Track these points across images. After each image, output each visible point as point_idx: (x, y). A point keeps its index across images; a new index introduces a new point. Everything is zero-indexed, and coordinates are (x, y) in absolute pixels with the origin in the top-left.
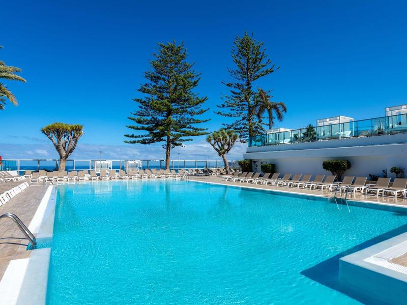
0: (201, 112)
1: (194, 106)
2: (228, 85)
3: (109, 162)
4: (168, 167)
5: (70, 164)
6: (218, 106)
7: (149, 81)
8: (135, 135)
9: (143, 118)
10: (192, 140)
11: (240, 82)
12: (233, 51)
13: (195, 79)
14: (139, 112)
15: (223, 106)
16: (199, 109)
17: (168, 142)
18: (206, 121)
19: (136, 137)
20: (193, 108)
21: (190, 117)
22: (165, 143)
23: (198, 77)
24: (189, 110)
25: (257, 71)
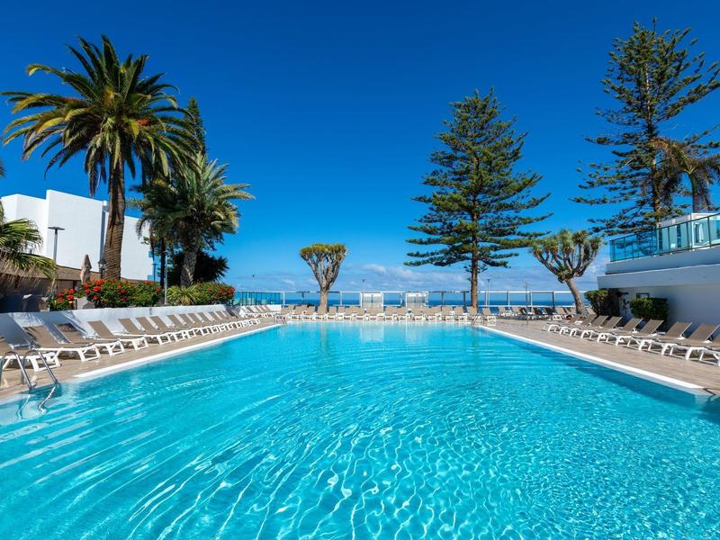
0: (535, 203)
1: (514, 194)
2: (601, 142)
3: (379, 295)
4: (475, 304)
5: (333, 297)
6: (580, 186)
7: (437, 167)
10: (516, 255)
11: (631, 130)
12: (609, 73)
13: (515, 147)
14: (425, 217)
15: (592, 184)
16: (529, 199)
17: (474, 261)
18: (543, 218)
20: (514, 198)
21: (512, 214)
22: (469, 263)
23: (520, 142)
24: (508, 201)
25: (672, 95)
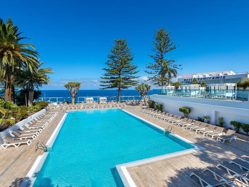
4: (119, 100)
8: (104, 85)
9: (108, 77)
14: (105, 74)
16: (134, 72)
17: (119, 88)
18: (138, 77)
19: (105, 86)
20: (131, 71)
21: (130, 75)
23: (133, 56)
